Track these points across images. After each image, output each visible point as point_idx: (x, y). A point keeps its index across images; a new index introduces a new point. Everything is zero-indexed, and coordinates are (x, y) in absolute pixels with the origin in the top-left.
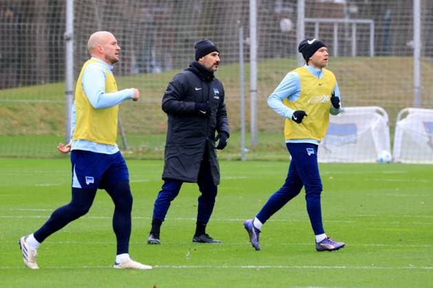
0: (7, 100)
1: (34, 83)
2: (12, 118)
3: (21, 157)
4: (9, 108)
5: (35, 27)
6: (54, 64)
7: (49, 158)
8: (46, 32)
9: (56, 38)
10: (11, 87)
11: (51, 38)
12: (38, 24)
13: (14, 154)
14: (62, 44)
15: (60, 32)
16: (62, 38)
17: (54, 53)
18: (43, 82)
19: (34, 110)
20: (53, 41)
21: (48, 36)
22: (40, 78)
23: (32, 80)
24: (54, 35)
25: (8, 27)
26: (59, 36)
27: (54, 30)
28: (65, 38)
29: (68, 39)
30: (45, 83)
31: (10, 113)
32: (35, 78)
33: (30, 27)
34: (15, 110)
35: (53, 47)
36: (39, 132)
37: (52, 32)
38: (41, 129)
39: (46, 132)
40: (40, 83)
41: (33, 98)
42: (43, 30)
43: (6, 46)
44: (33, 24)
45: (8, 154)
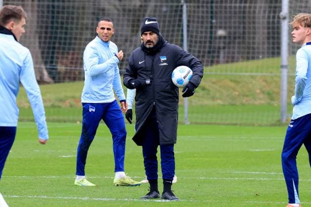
0: (229, 73)
1: (253, 58)
2: (234, 89)
3: (240, 125)
4: (231, 81)
5: (255, 7)
6: (271, 41)
7: (266, 125)
8: (264, 12)
9: (274, 17)
10: (237, 61)
11: (269, 17)
12: (258, 5)
13: (234, 122)
14: (279, 23)
15: (277, 12)
16: (279, 17)
17: (271, 31)
18: (261, 57)
19: (254, 82)
20: (271, 20)
21: (267, 15)
22: (259, 53)
23: (251, 55)
24: (272, 15)
26: (277, 15)
27: (272, 9)
28: (281, 17)
29: (284, 18)
30: (263, 58)
31: (232, 85)
32: (254, 53)
33: (250, 7)
34: (237, 82)
35: (271, 25)
36: (257, 102)
37: (270, 12)
38: (260, 99)
39: (263, 102)
40: (258, 58)
41: (252, 71)
42: (262, 9)
44: (253, 5)
45: (228, 122)
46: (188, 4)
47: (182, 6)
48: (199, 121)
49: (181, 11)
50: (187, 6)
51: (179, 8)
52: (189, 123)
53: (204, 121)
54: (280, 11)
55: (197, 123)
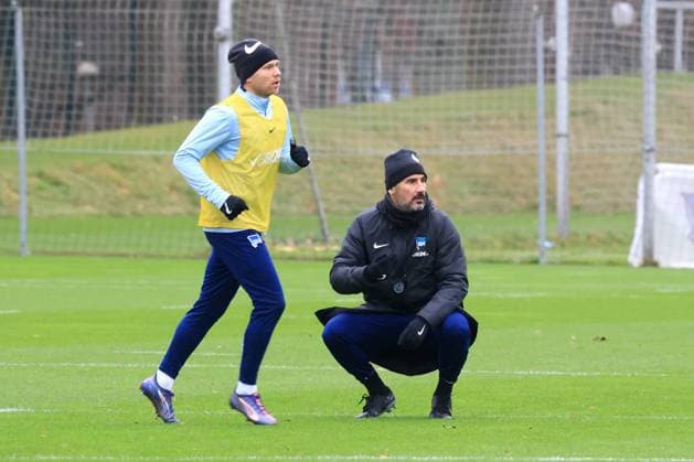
0: (110, 151)
1: (160, 120)
2: (120, 185)
3: (135, 256)
4: (114, 166)
5: (162, 16)
6: (196, 85)
7: (187, 257)
8: (181, 26)
9: (201, 37)
11: (190, 37)
12: (167, 12)
13: (123, 250)
14: (210, 47)
15: (207, 26)
16: (211, 37)
17: (195, 64)
18: (175, 117)
19: (158, 168)
20: (195, 43)
21: (186, 33)
22: (170, 110)
23: (156, 114)
24: (196, 32)
25: (112, 16)
26: (206, 32)
27: (197, 21)
28: (216, 36)
29: (223, 39)
30: (180, 119)
31: (115, 174)
32: (160, 110)
33: (152, 16)
34: (124, 169)
35: (195, 54)
36: (168, 210)
37: (192, 26)
38: (172, 204)
39: (179, 209)
40: (170, 120)
41: (156, 148)
42: (177, 21)
43: (108, 52)
44: (157, 12)
45: (111, 250)
46: (27, 9)
47: (13, 13)
48: (49, 248)
49: (12, 22)
50: (24, 14)
51: (9, 17)
52: (29, 253)
53: (59, 249)
54: (214, 24)
55: (44, 253)
